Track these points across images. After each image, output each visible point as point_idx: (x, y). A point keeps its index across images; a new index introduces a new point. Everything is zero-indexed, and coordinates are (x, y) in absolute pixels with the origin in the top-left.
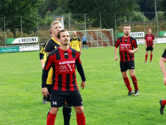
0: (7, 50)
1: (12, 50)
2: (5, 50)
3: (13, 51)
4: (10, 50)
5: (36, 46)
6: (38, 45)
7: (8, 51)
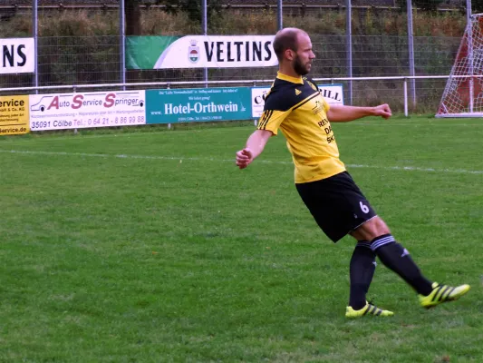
0: (188, 109)
1: (213, 108)
2: (179, 109)
3: (217, 113)
4: (203, 108)
5: (328, 88)
6: (337, 83)
7: (193, 114)
